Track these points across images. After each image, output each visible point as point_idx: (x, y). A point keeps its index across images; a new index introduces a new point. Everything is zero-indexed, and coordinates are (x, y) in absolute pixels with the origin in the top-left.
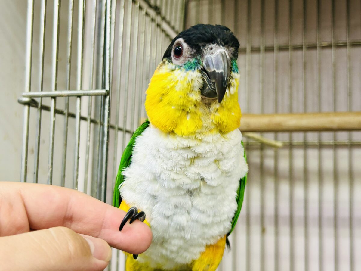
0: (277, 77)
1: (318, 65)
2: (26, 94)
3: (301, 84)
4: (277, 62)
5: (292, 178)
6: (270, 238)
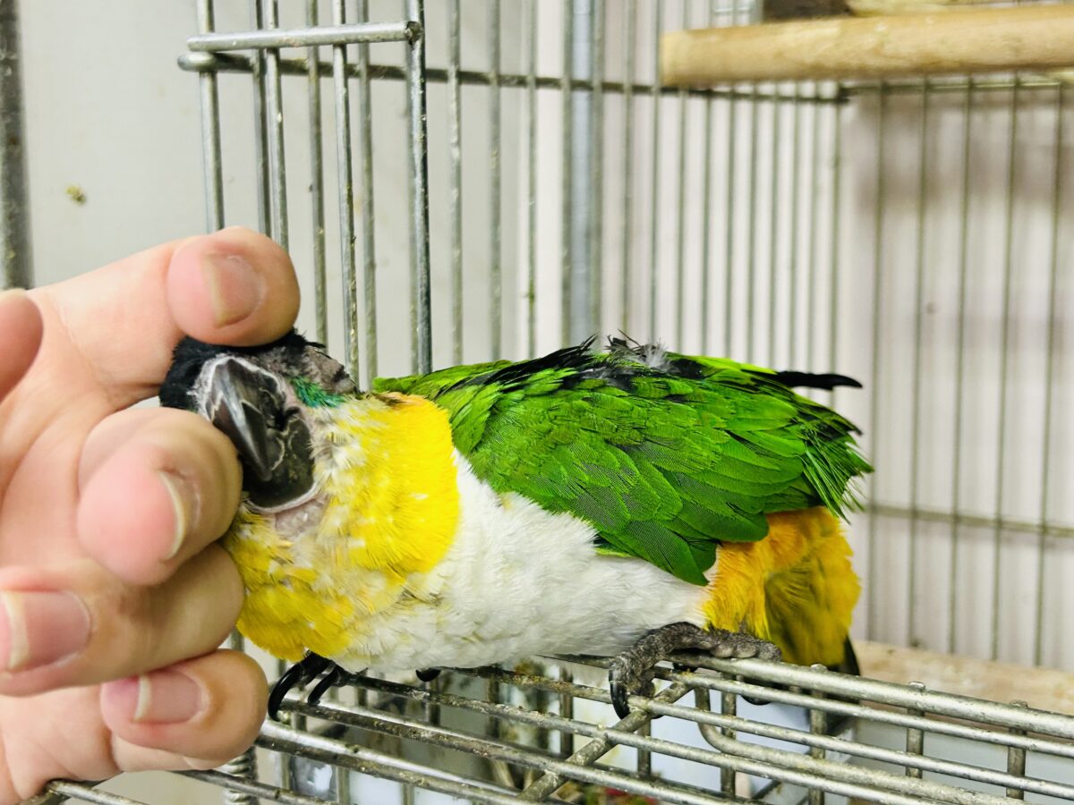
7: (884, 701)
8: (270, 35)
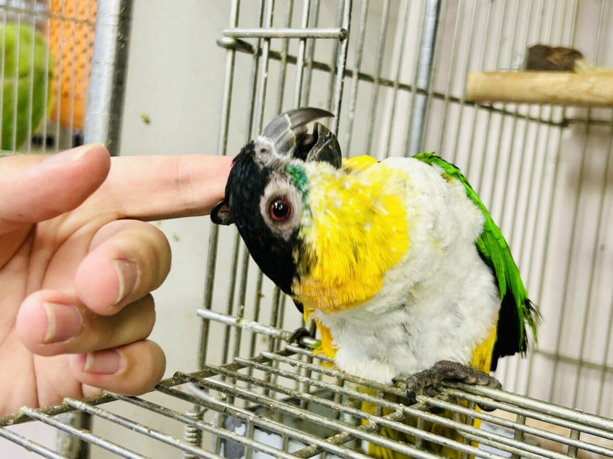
2: (229, 31)
7: (559, 416)
8: (267, 31)
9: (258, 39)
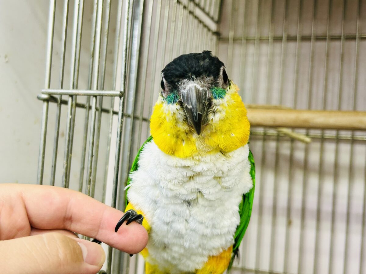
0: (312, 67)
1: (356, 57)
2: (45, 91)
3: (337, 76)
4: (313, 52)
5: (321, 172)
6: (296, 231)
9: (60, 96)
